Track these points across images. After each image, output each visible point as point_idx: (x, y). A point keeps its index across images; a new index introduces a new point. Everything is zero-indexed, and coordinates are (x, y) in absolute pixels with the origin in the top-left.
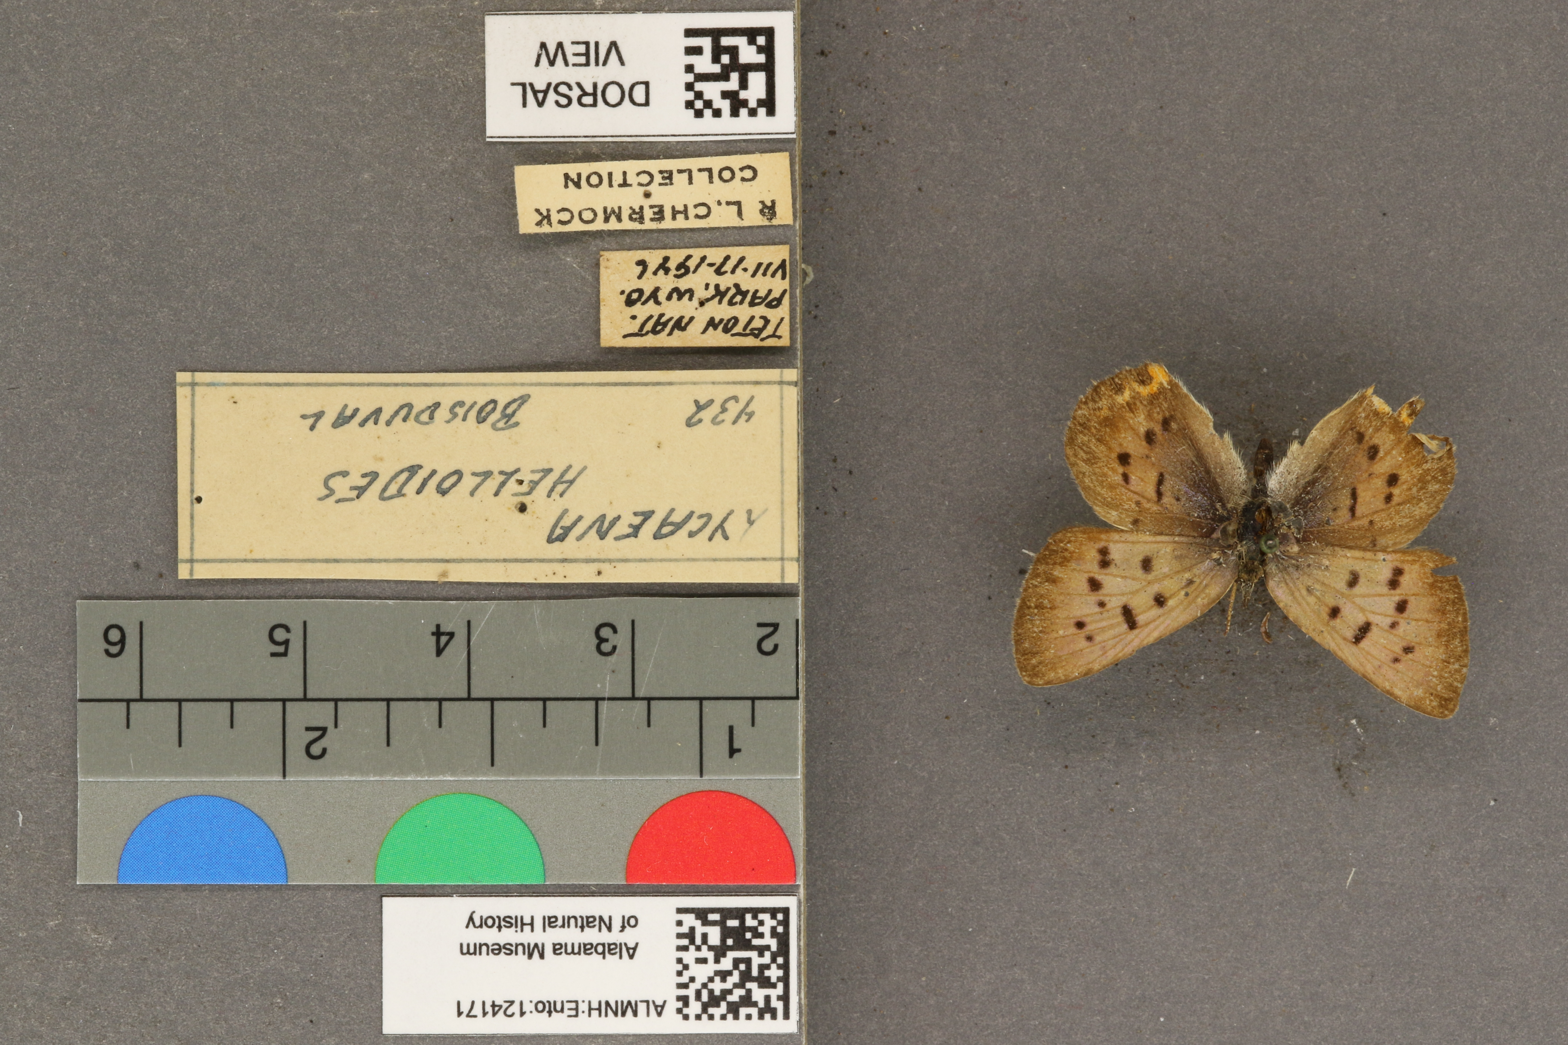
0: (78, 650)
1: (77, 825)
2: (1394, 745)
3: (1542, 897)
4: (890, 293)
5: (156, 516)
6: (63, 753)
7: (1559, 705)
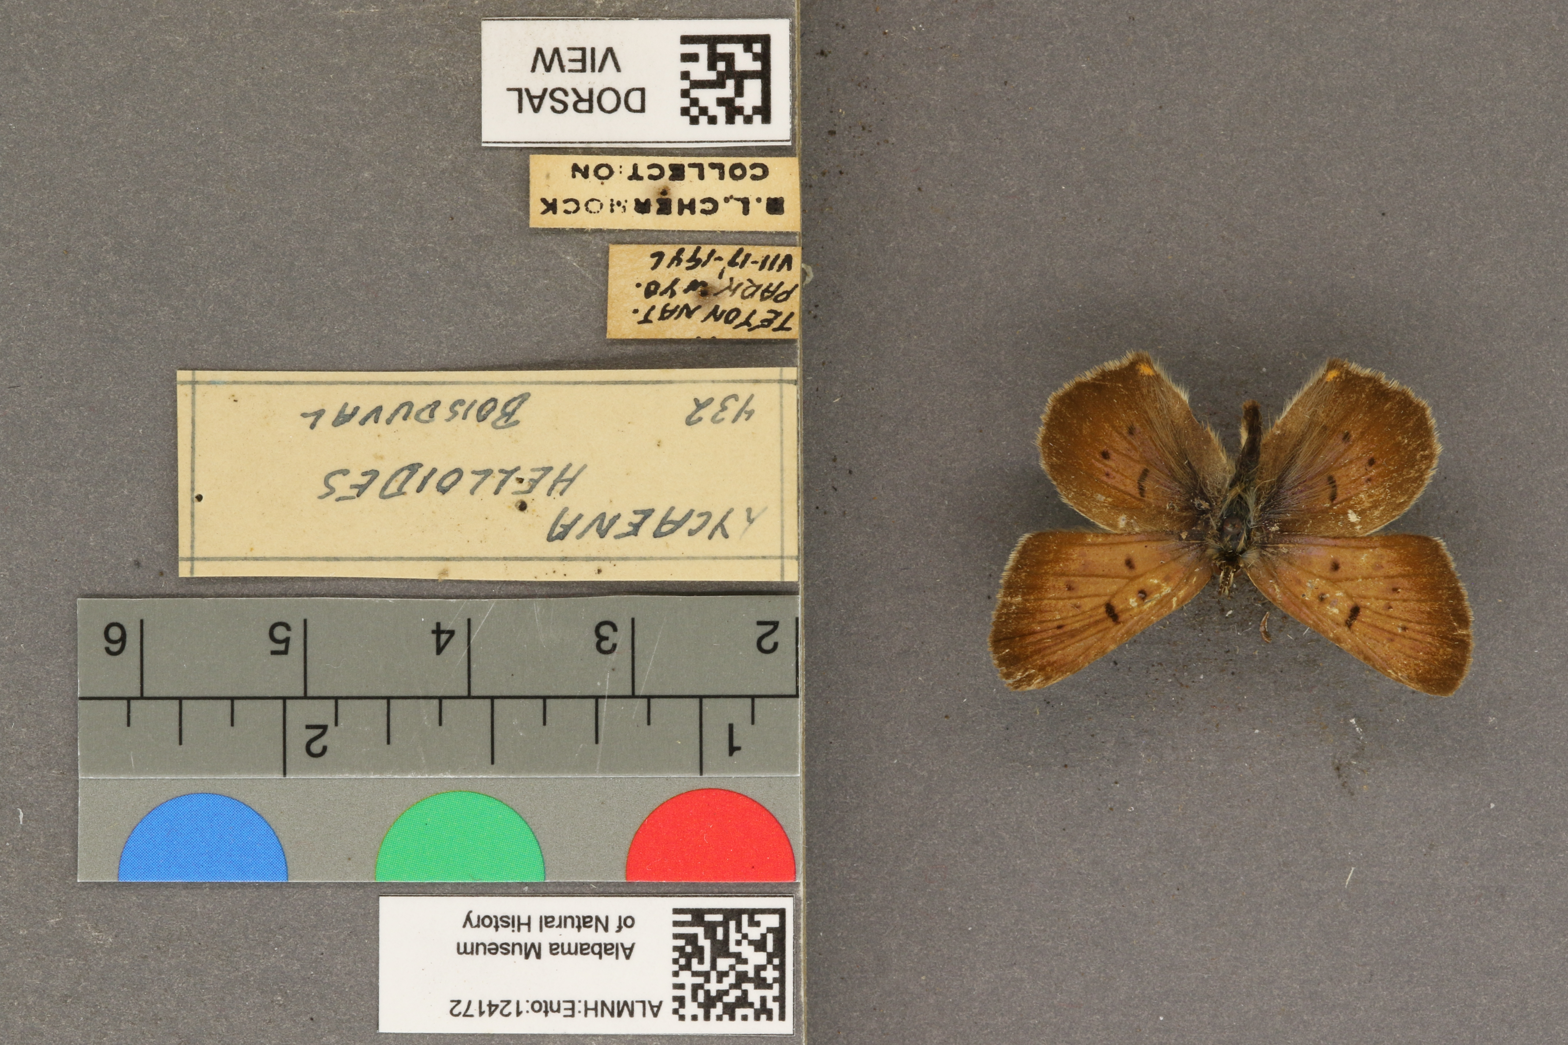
0: (79, 648)
1: (77, 822)
2: (1393, 744)
3: (1541, 896)
4: (890, 292)
5: (157, 514)
6: (64, 751)
7: (1558, 704)
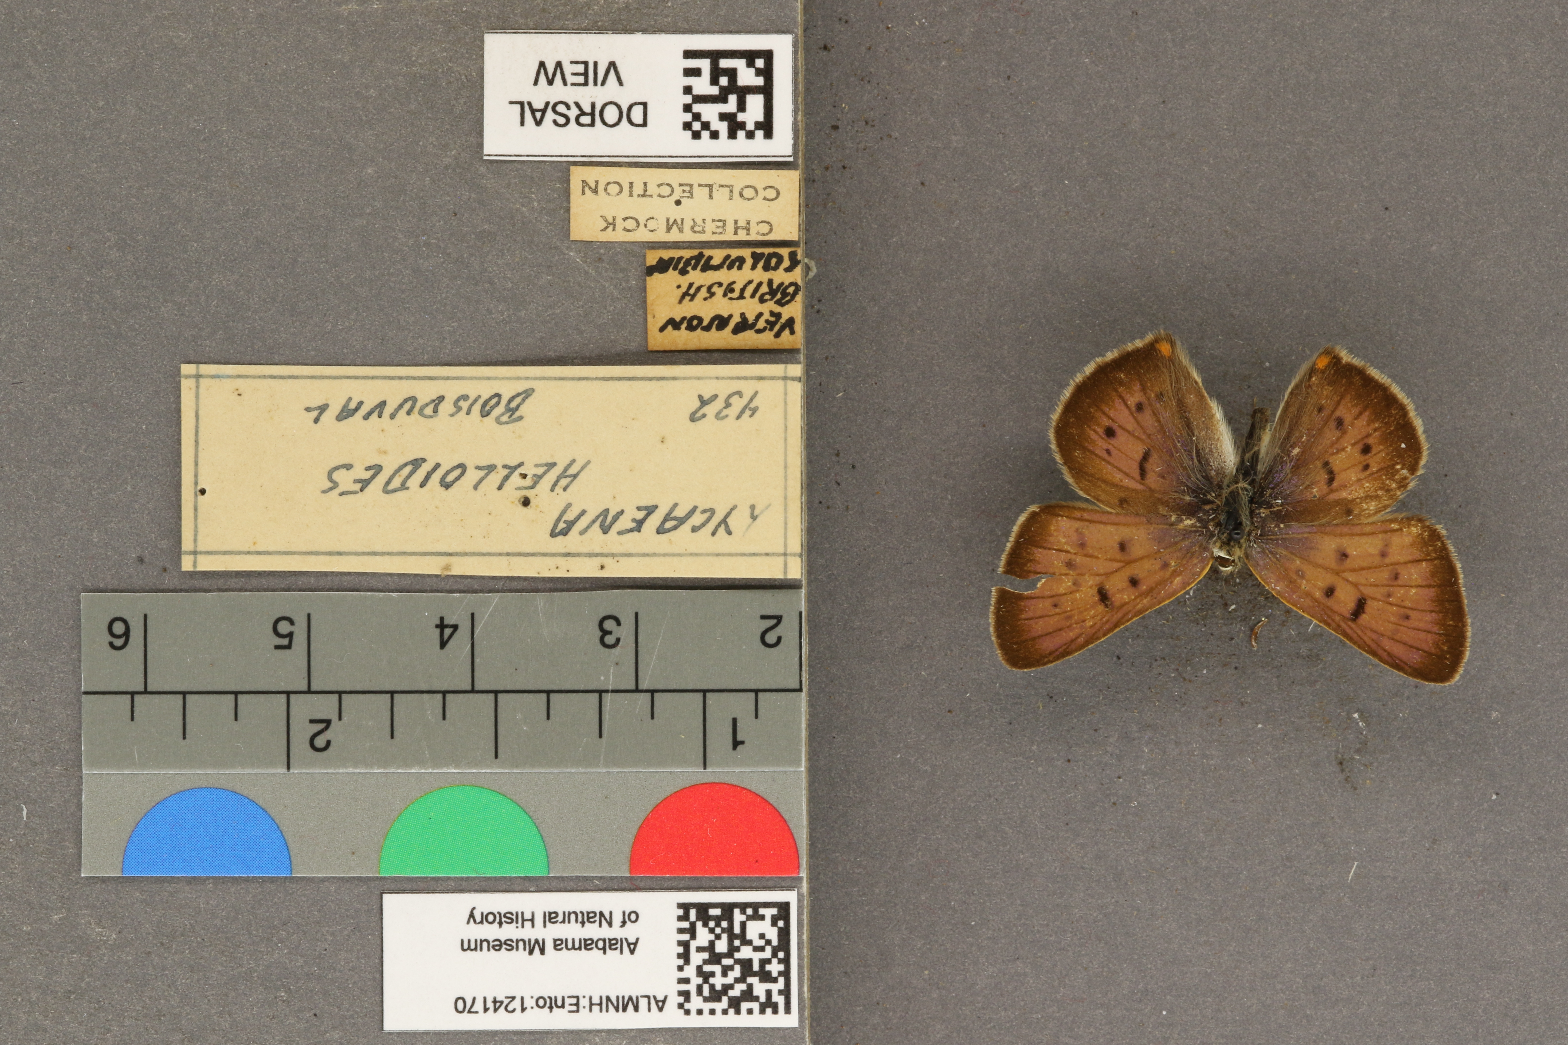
0: (82, 643)
1: (81, 819)
2: (1396, 738)
3: (1545, 891)
4: (893, 287)
5: (160, 510)
6: (67, 747)
7: (1561, 699)
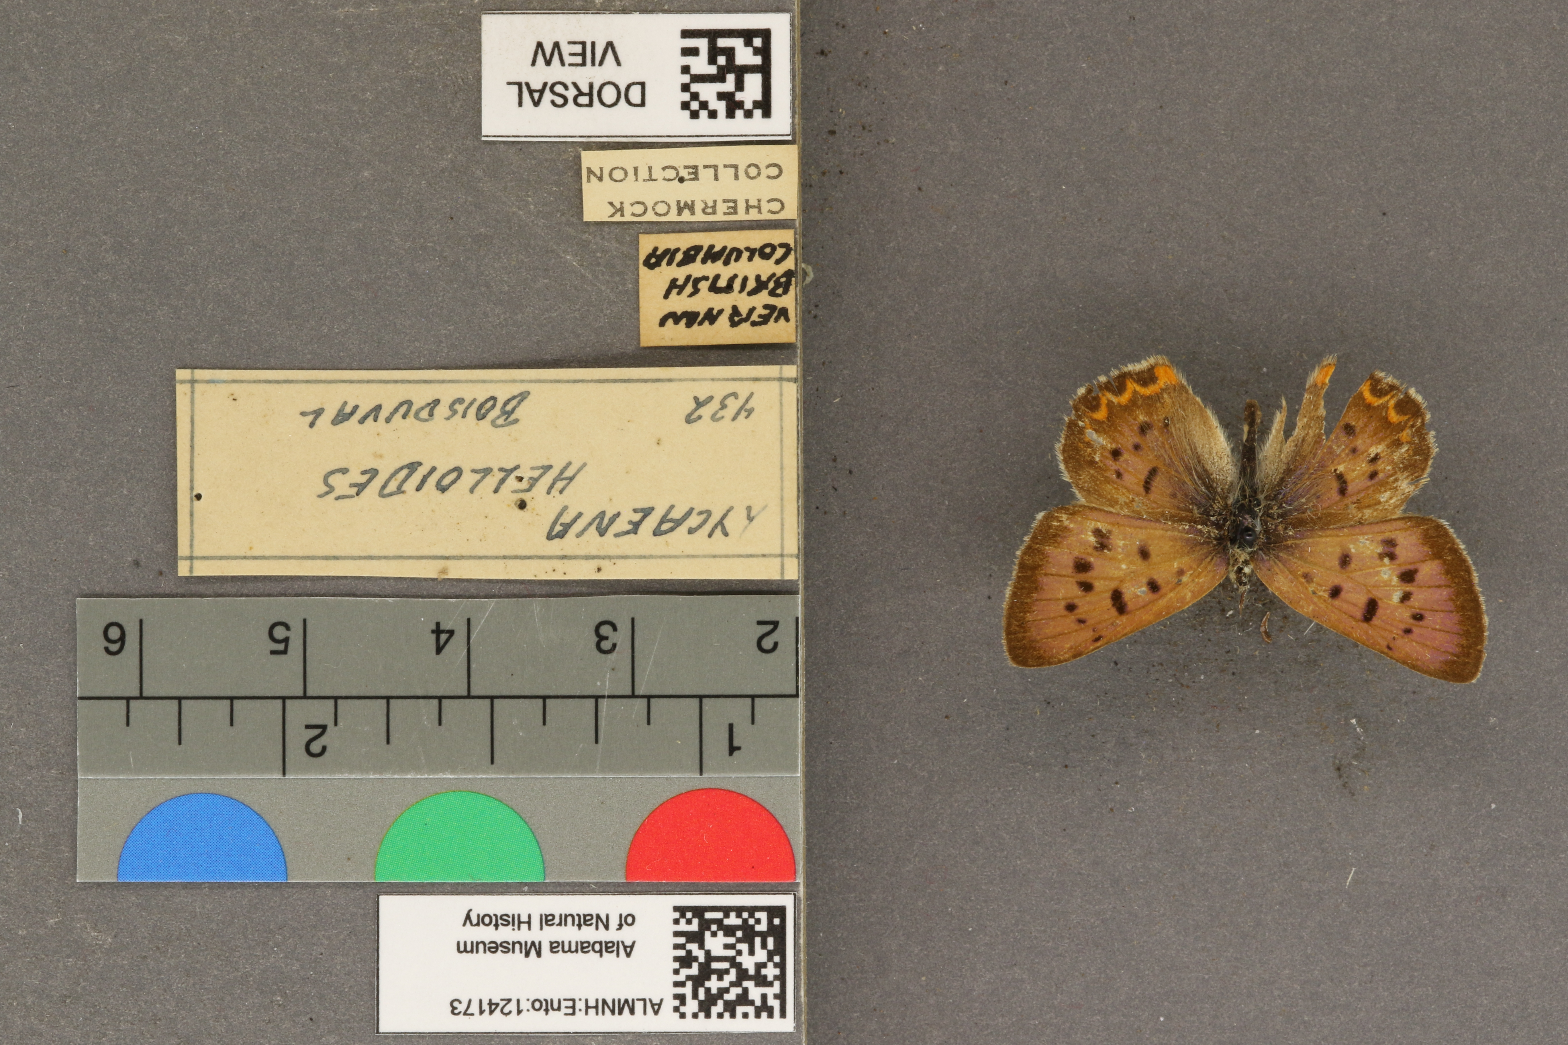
0: (78, 648)
1: (76, 822)
2: (1394, 744)
3: (1543, 897)
4: (890, 292)
5: (157, 514)
6: (63, 751)
7: (1559, 705)
